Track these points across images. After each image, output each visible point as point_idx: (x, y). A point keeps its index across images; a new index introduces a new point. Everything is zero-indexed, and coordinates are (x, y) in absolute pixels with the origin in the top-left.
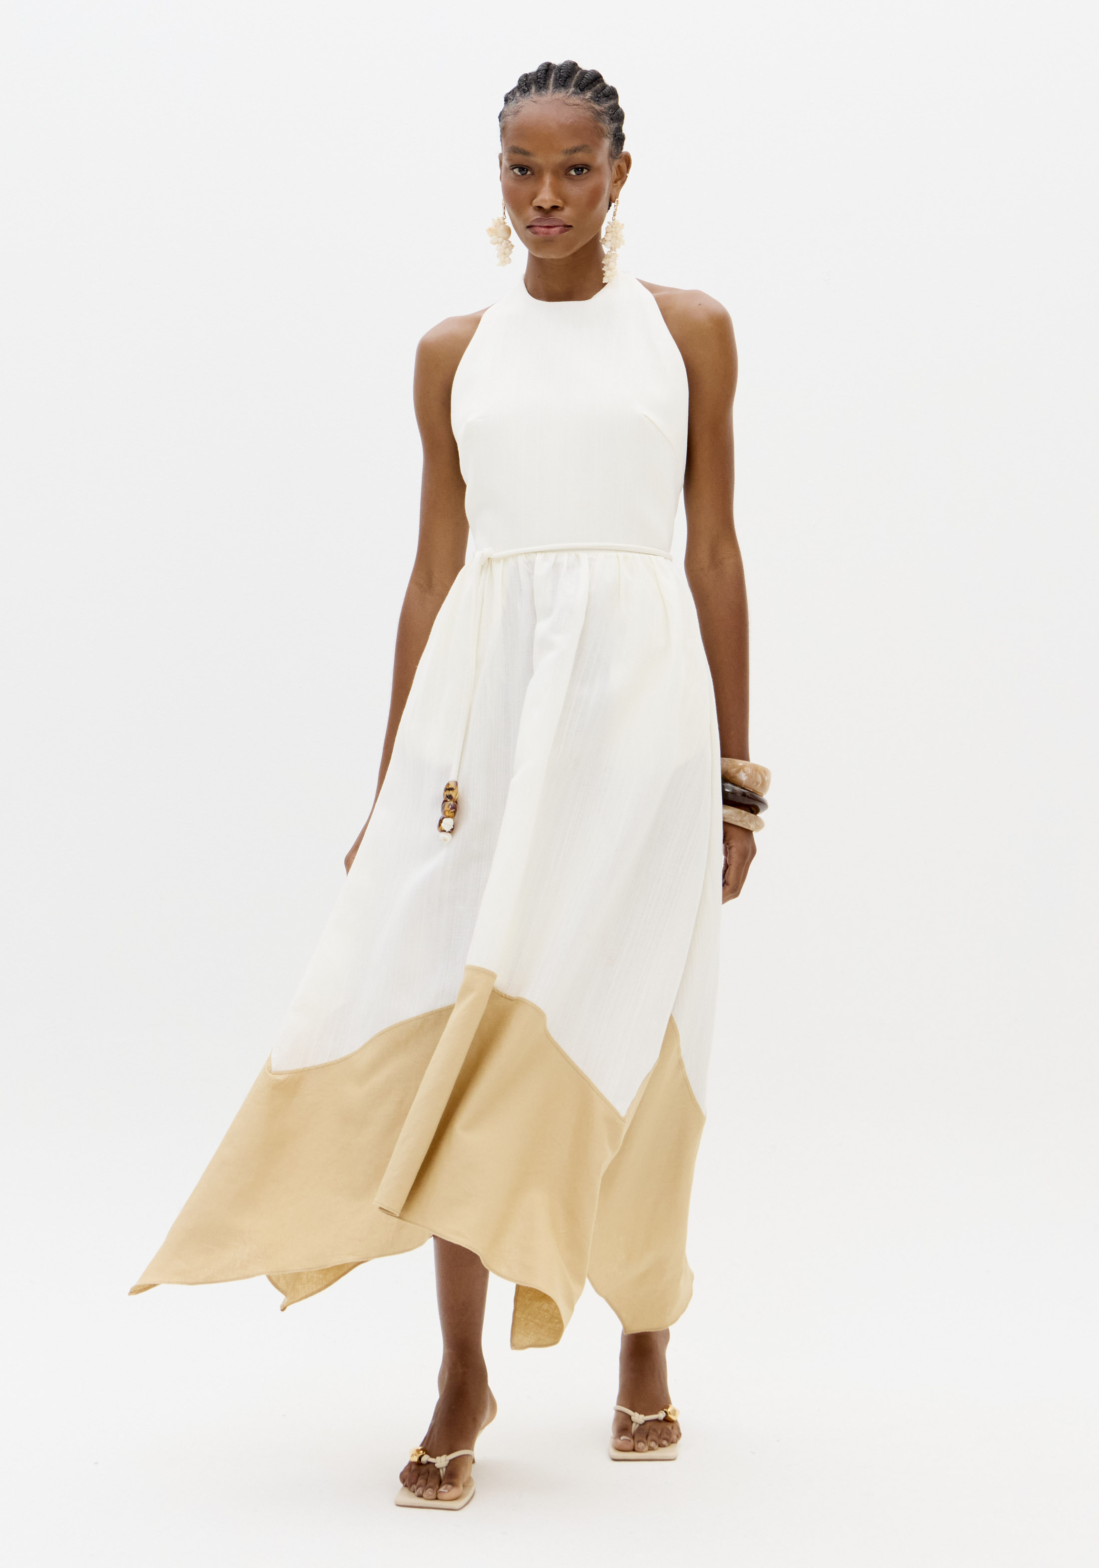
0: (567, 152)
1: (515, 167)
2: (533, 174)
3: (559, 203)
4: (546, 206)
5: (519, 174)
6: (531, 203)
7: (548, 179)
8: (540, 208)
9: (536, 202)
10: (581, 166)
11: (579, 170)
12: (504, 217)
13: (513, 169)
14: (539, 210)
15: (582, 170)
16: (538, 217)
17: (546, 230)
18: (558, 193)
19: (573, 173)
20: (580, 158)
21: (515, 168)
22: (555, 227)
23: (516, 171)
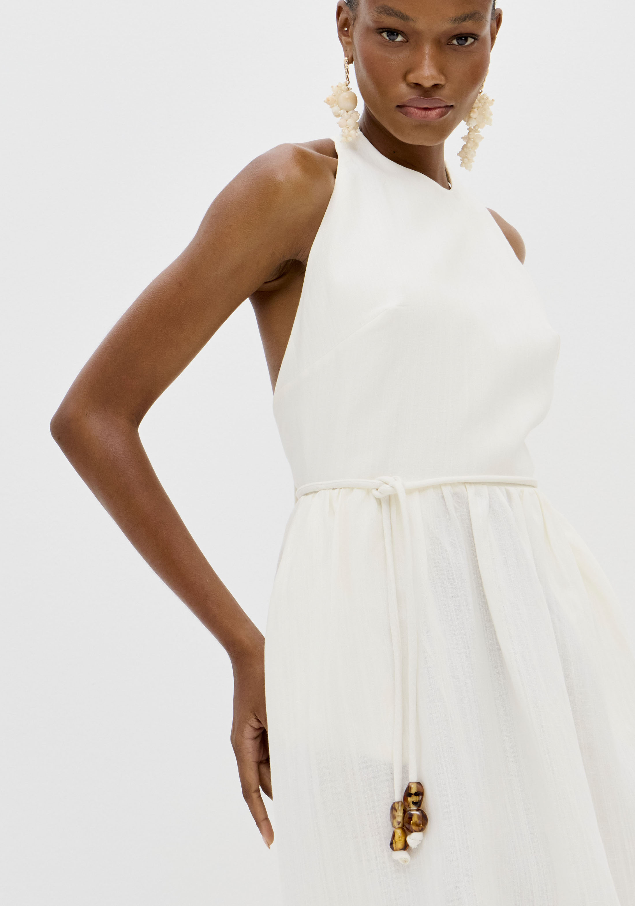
0: (455, 20)
1: (384, 30)
2: (407, 41)
3: (441, 80)
4: (428, 84)
5: (387, 38)
6: (405, 77)
7: (428, 49)
8: (417, 86)
9: (412, 78)
10: (464, 35)
11: (462, 39)
12: (348, 82)
13: (381, 33)
14: (414, 88)
15: (466, 40)
16: (412, 97)
17: (423, 113)
18: (442, 70)
19: (455, 42)
20: (468, 26)
21: (383, 32)
22: (434, 108)
23: (385, 35)
